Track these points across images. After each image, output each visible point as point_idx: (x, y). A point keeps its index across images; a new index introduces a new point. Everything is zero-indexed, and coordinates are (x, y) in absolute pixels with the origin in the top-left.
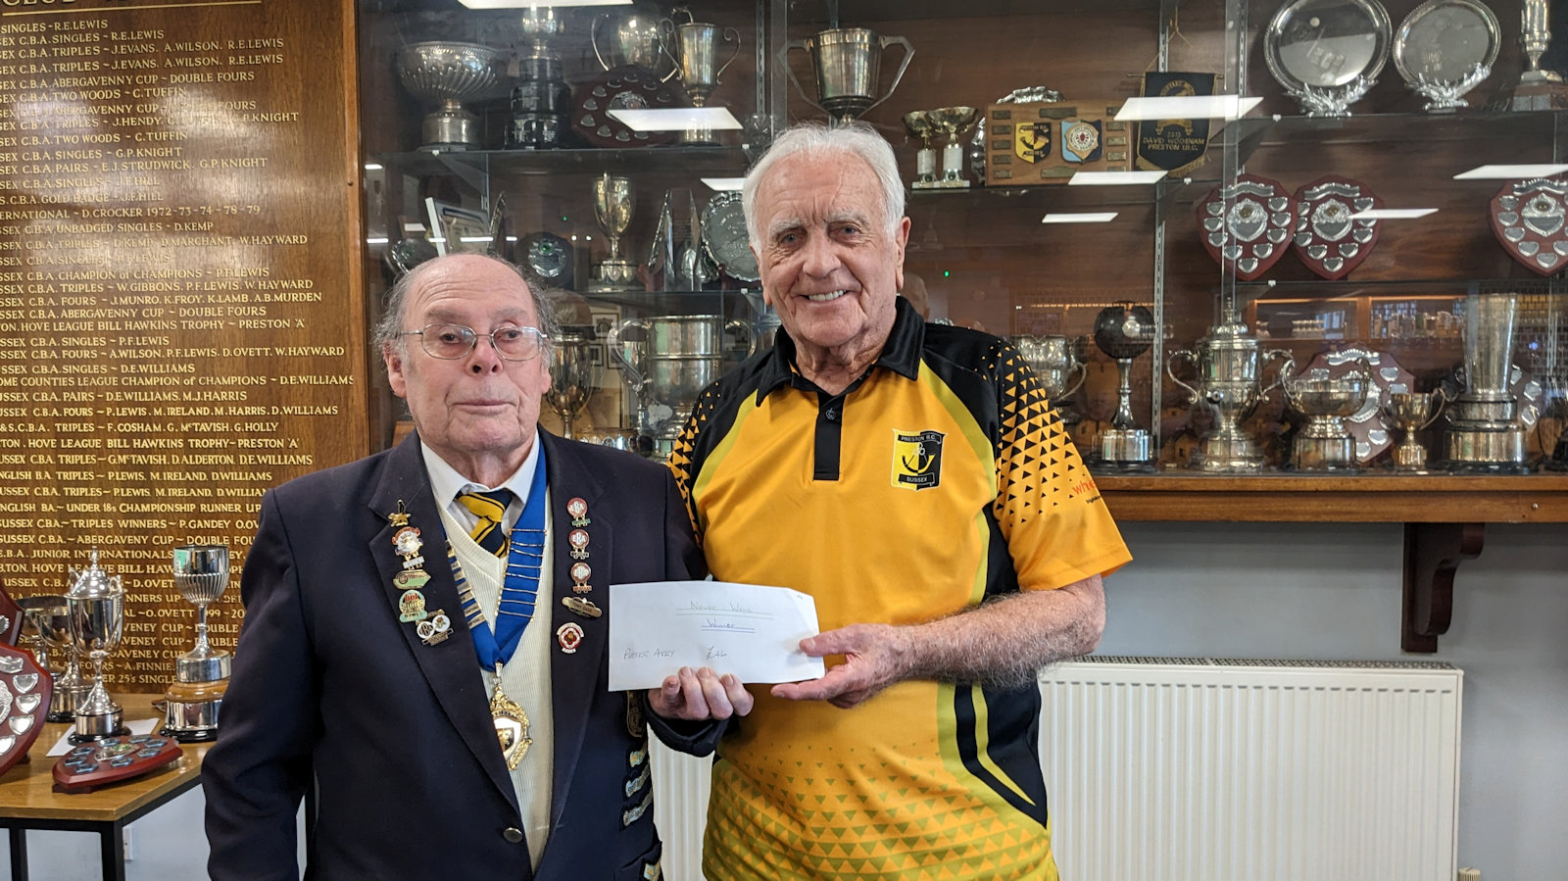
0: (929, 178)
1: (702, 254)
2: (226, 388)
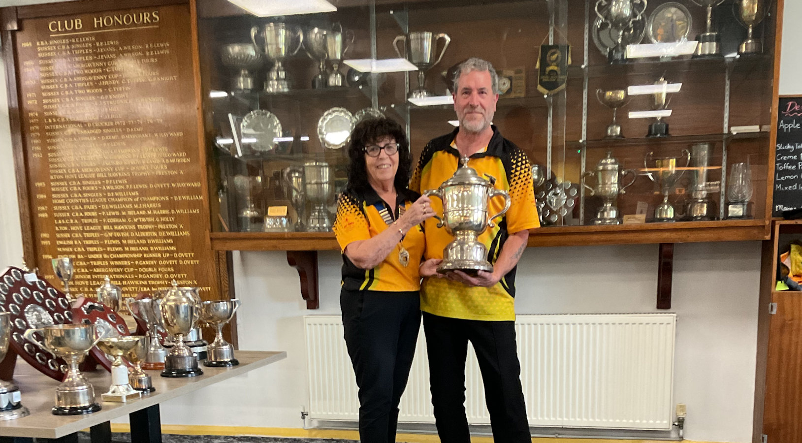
2: (152, 202)
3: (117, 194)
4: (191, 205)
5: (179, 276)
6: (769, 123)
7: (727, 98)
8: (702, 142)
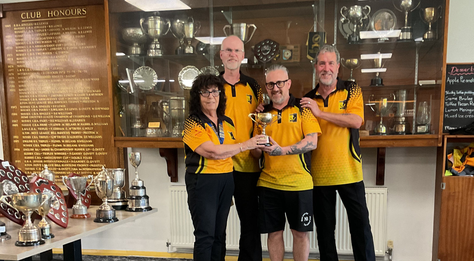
2: (80, 118)
3: (59, 113)
4: (103, 120)
5: (95, 162)
6: (441, 79)
7: (417, 64)
8: (402, 89)
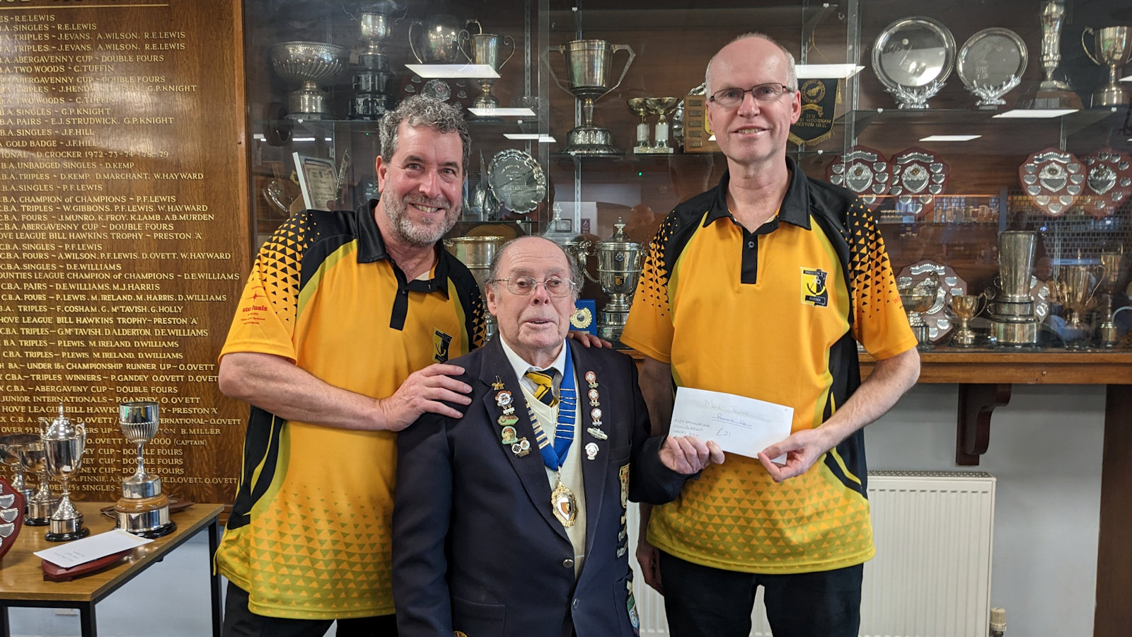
0: (645, 144)
1: (488, 194)
2: (145, 281)
3: (83, 267)
4: (214, 288)
5: (186, 401)
